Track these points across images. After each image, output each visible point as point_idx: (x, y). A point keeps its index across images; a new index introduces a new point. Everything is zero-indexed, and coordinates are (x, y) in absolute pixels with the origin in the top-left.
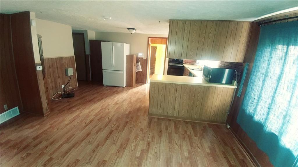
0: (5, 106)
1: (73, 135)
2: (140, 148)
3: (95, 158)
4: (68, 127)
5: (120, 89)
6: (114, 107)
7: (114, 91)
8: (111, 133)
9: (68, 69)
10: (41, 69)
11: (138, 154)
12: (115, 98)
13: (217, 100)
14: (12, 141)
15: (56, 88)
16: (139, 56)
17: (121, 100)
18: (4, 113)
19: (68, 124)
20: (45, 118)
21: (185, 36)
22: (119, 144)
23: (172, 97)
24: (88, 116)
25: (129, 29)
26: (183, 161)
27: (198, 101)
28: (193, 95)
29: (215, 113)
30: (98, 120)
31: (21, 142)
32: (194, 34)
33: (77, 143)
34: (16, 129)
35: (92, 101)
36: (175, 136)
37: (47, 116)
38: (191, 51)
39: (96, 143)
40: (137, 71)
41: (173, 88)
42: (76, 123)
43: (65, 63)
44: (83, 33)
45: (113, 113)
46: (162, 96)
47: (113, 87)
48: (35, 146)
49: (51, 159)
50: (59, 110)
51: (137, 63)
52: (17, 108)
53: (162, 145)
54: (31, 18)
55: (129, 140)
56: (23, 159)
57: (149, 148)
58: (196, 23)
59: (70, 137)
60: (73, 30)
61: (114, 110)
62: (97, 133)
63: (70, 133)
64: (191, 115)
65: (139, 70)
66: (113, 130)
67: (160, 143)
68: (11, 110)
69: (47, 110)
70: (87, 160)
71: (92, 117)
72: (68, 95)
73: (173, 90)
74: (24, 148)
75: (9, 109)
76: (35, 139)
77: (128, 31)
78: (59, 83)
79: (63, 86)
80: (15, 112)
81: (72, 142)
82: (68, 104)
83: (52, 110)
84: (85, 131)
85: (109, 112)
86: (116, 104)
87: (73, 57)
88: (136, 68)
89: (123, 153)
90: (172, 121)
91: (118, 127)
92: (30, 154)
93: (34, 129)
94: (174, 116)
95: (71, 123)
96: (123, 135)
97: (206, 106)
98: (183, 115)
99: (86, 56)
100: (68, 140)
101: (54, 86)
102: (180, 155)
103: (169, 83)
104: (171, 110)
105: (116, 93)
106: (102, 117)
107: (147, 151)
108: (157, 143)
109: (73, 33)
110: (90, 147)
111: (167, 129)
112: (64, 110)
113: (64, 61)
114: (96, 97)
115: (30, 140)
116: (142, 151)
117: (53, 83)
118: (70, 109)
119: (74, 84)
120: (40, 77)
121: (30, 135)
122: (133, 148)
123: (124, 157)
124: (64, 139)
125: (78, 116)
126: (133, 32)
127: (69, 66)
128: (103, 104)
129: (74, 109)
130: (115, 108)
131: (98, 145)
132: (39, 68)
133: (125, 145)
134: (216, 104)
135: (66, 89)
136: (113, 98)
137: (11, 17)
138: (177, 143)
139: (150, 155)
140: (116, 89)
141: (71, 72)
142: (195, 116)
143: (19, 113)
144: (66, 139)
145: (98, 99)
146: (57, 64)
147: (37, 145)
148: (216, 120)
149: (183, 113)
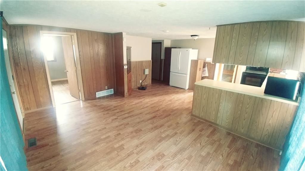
0: (106, 87)
1: (133, 111)
2: (167, 133)
3: (137, 126)
4: (133, 106)
5: (182, 90)
6: (167, 102)
7: (175, 91)
8: (154, 117)
9: (146, 70)
10: (127, 67)
11: (163, 136)
12: (172, 97)
13: (272, 116)
14: (103, 105)
15: (136, 82)
16: (206, 61)
17: (176, 99)
18: (105, 91)
19: (134, 105)
20: (125, 98)
21: (234, 40)
22: (155, 125)
23: (216, 103)
24: (147, 103)
25: (192, 36)
26: (195, 156)
27: (246, 113)
28: (241, 105)
29: (268, 133)
30: (151, 107)
31: (107, 107)
32: (244, 38)
33: (132, 116)
34: (108, 100)
35: (155, 95)
36: (204, 139)
37: (126, 97)
38: (240, 55)
39: (142, 119)
40: (202, 76)
41: (217, 93)
42: (138, 105)
43: (144, 65)
44: (161, 42)
45: (163, 106)
46: (205, 99)
47: (176, 88)
48: (113, 110)
49: (117, 118)
50: (133, 96)
51: (203, 68)
52: (113, 89)
53: (187, 138)
54: (123, 36)
55: (163, 126)
56: (104, 114)
57: (174, 136)
58: (246, 26)
59: (131, 111)
60: (152, 41)
61: (166, 104)
62: (146, 114)
63: (132, 109)
64: (236, 128)
65: (205, 75)
66: (156, 116)
67: (186, 137)
68: (109, 90)
69: (127, 94)
70: (133, 126)
71: (148, 105)
72: (142, 88)
73: (217, 95)
74: (107, 110)
75: (108, 89)
76: (115, 107)
77: (191, 38)
78: (139, 79)
79: (141, 81)
80: (111, 91)
81: (131, 114)
82: (139, 93)
83: (130, 95)
84: (140, 111)
85: (161, 105)
86: (171, 101)
87: (151, 61)
88: (202, 73)
89: (154, 131)
90: (213, 127)
91: (161, 115)
92: (109, 113)
93: (117, 102)
94: (217, 123)
95: (136, 104)
96: (161, 122)
97: (257, 121)
98: (227, 125)
99: (161, 60)
100: (130, 112)
101: (135, 80)
102: (197, 152)
103: (213, 88)
104: (213, 116)
105: (176, 92)
106: (155, 107)
107: (171, 137)
108: (183, 136)
109: (152, 43)
110: (138, 120)
111: (201, 131)
112: (136, 97)
113: (144, 63)
114: (159, 93)
115: (112, 107)
116: (168, 136)
117: (135, 78)
118: (139, 97)
119: (149, 81)
120: (125, 72)
121: (113, 105)
122: (162, 131)
123: (153, 133)
124: (128, 111)
125: (141, 102)
126: (196, 38)
127: (147, 67)
128: (162, 98)
129: (141, 97)
130: (169, 103)
131: (143, 121)
132: (126, 67)
133: (159, 127)
134: (270, 122)
135: (143, 84)
136: (171, 96)
137: (113, 35)
138: (202, 143)
139: (172, 140)
140: (178, 90)
141: (147, 72)
142: (242, 131)
143: (113, 93)
144: (128, 112)
145: (159, 94)
146: (139, 66)
147: (115, 110)
148: (270, 142)
149: (227, 123)
